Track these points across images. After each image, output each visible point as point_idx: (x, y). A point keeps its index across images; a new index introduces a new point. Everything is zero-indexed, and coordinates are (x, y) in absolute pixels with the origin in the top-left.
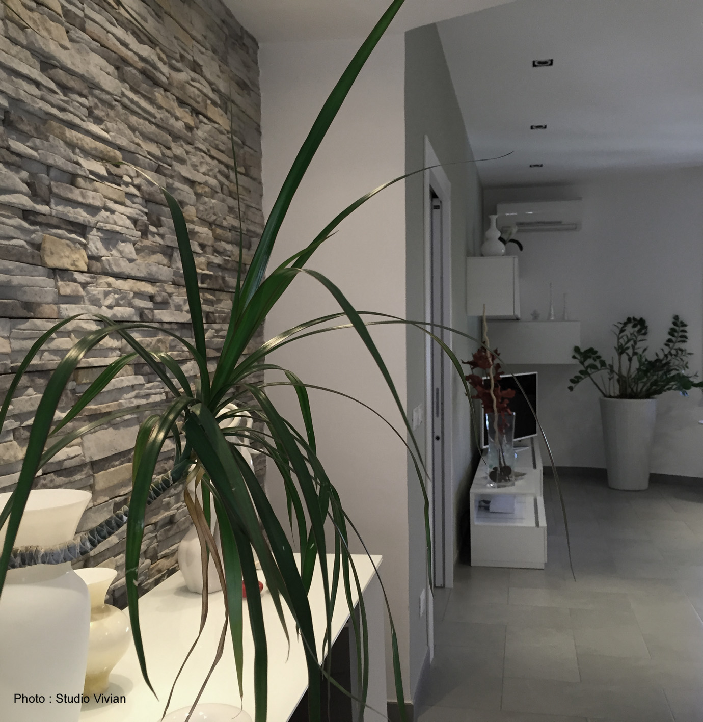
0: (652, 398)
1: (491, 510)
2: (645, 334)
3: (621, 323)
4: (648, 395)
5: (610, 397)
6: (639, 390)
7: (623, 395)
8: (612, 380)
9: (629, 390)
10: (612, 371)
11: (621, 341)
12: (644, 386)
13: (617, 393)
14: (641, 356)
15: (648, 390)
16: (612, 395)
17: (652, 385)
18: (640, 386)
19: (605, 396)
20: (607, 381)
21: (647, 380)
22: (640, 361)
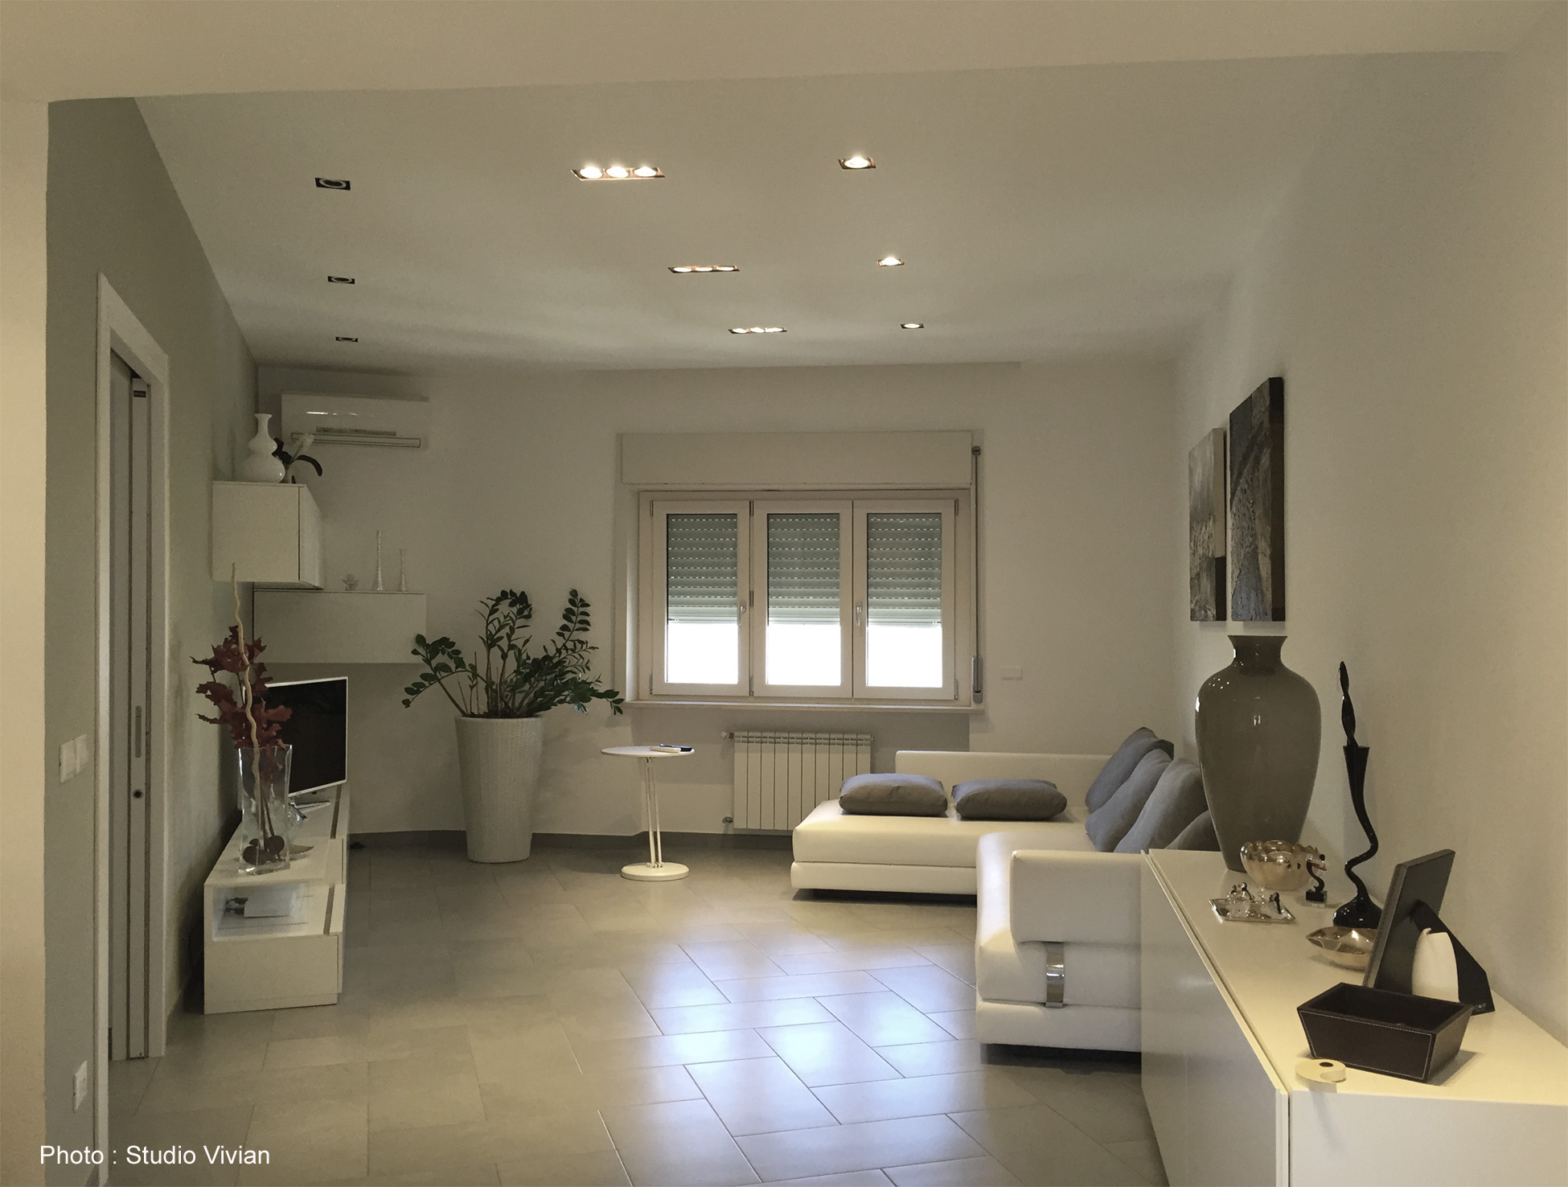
0: (537, 716)
1: (247, 913)
2: (529, 616)
3: (492, 600)
4: (531, 712)
5: (473, 715)
6: (517, 704)
7: (493, 713)
8: (474, 689)
9: (501, 705)
10: (475, 675)
11: (491, 628)
12: (524, 698)
13: (484, 708)
14: (520, 651)
15: (529, 704)
16: (476, 713)
17: (536, 697)
18: (519, 697)
19: (465, 715)
20: (467, 691)
21: (530, 689)
22: (518, 659)
